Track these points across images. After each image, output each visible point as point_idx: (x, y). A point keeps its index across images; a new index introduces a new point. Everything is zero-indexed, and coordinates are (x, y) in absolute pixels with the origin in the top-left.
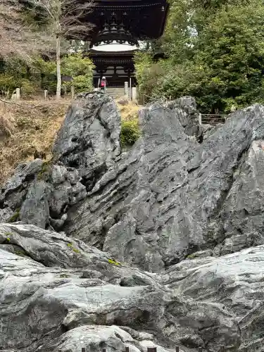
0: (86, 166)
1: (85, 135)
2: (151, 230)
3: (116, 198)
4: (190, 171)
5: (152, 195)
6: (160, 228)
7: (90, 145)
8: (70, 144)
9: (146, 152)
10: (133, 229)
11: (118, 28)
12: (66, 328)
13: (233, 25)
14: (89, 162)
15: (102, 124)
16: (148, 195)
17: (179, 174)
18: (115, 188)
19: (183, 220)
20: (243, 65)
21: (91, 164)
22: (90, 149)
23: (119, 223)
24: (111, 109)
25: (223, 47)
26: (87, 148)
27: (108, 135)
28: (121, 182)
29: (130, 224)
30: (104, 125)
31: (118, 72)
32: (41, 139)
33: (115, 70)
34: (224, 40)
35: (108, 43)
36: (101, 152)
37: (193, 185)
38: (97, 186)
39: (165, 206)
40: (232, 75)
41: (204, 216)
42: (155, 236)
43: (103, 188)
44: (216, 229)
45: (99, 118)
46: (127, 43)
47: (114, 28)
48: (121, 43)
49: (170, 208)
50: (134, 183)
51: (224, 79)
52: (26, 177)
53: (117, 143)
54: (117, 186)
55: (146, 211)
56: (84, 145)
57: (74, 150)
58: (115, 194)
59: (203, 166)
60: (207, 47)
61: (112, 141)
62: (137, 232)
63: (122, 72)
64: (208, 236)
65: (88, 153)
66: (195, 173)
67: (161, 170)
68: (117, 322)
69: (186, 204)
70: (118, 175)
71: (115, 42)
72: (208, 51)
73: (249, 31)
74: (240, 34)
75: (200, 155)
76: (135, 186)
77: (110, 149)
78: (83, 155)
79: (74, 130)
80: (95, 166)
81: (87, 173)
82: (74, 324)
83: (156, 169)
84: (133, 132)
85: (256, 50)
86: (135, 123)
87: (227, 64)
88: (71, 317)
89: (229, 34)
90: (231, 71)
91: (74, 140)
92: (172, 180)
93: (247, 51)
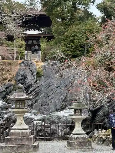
0: (25, 84)
1: (25, 74)
2: (46, 105)
3: (35, 96)
4: (57, 87)
5: (46, 95)
6: (48, 104)
7: (27, 78)
8: (20, 77)
9: (44, 82)
10: (41, 105)
11: (34, 24)
12: (33, 122)
13: (74, 33)
14: (26, 83)
15: (30, 71)
16: (45, 95)
17: (54, 88)
18: (35, 92)
19: (55, 102)
20: (78, 47)
21: (27, 84)
22: (27, 79)
23: (37, 103)
24: (33, 66)
25: (71, 41)
26: (26, 78)
27: (32, 74)
28: (37, 91)
29: (40, 103)
30: (31, 71)
31: (34, 42)
32: (10, 74)
33: (33, 41)
34: (71, 38)
35: (30, 30)
36: (30, 80)
37: (58, 91)
38: (29, 91)
39: (50, 98)
40: (74, 50)
41: (61, 101)
42: (47, 107)
43: (31, 92)
44: (64, 105)
45: (29, 69)
46: (37, 30)
47: (32, 24)
48: (35, 30)
49: (51, 98)
50: (41, 91)
51: (71, 52)
52: (6, 88)
53: (35, 77)
54: (36, 92)
55: (44, 99)
56: (24, 78)
57: (22, 79)
58: (35, 94)
59: (61, 86)
60: (66, 40)
61: (34, 76)
62: (42, 106)
63: (35, 42)
64: (62, 107)
65: (26, 80)
66: (59, 88)
67: (49, 87)
68: (40, 120)
69: (56, 97)
70: (36, 88)
71: (32, 30)
72: (66, 42)
73: (80, 35)
74: (77, 36)
75: (60, 82)
76: (41, 92)
77: (33, 79)
78: (24, 81)
79: (22, 73)
80: (28, 84)
81: (26, 86)
82: (34, 121)
83: (47, 87)
84: (40, 73)
85: (82, 42)
86: (41, 70)
87: (72, 47)
88: (33, 120)
89: (73, 36)
90: (73, 49)
91: (22, 76)
92: (52, 90)
93: (79, 42)
